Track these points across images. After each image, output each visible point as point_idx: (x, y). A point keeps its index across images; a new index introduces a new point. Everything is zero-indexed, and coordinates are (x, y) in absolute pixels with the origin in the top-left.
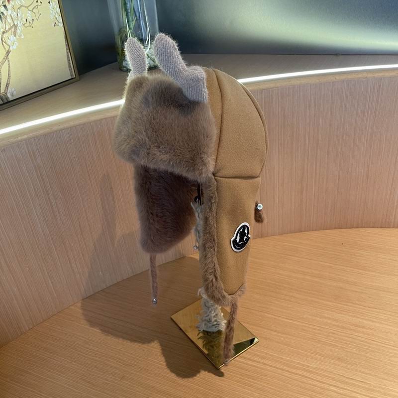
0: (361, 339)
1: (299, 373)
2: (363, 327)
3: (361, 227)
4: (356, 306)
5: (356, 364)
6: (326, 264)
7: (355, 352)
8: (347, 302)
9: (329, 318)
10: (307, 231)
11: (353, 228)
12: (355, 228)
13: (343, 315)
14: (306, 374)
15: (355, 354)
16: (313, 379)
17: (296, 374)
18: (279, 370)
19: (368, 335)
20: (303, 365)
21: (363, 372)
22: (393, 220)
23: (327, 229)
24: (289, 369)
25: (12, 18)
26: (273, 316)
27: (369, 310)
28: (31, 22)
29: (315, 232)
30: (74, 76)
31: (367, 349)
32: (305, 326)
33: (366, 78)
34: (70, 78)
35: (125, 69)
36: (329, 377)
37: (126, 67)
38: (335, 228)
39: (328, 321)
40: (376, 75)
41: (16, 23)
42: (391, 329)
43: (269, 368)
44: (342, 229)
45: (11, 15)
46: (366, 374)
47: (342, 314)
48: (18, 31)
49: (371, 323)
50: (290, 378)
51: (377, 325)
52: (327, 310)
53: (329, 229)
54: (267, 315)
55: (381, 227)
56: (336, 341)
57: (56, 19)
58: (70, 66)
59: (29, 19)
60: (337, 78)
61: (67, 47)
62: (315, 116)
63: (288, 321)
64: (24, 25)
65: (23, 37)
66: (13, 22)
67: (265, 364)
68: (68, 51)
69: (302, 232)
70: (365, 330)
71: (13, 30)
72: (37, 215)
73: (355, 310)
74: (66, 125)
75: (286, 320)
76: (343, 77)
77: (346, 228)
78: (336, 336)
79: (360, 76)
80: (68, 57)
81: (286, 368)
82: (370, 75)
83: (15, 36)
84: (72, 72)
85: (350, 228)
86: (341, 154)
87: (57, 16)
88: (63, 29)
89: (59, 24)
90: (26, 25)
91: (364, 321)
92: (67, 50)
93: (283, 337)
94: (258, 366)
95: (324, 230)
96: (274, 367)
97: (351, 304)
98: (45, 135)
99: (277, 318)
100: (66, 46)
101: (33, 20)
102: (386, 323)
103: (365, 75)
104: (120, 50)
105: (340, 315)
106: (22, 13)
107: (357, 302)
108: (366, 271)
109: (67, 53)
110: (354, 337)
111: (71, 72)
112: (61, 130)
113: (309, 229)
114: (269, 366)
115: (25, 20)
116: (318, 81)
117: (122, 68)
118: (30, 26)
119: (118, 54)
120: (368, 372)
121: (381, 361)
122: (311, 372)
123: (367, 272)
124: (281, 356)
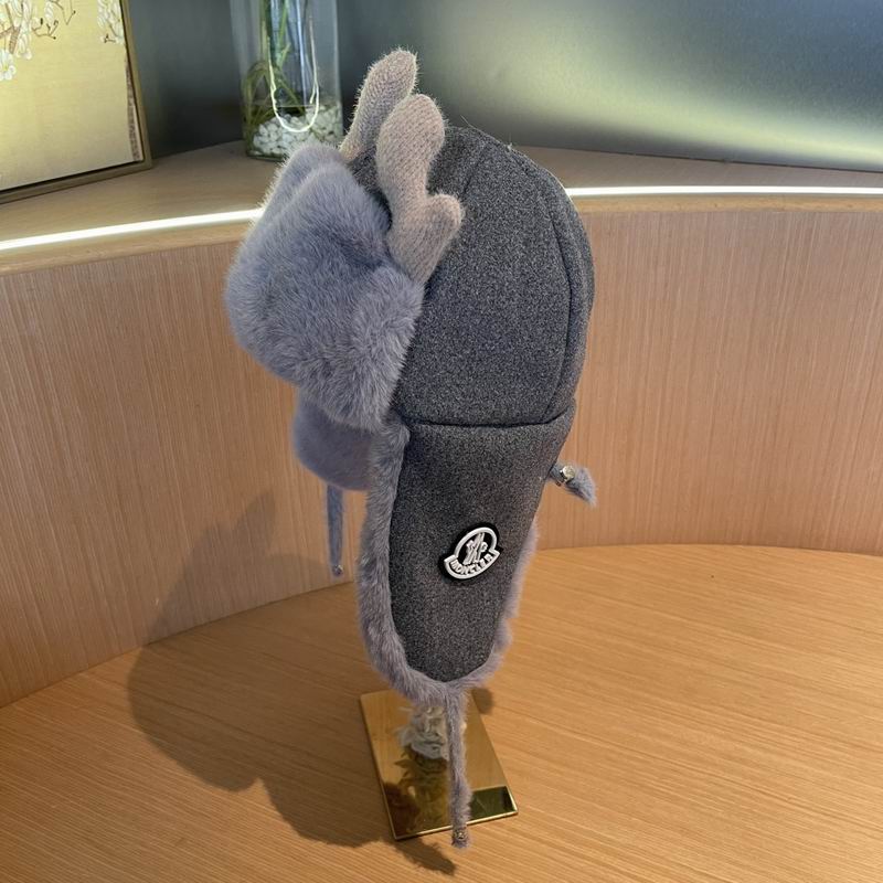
0: (736, 787)
1: (590, 854)
2: (743, 761)
3: (758, 544)
4: (731, 713)
5: (721, 843)
6: (672, 618)
7: (720, 815)
8: (712, 704)
9: (667, 737)
10: (637, 543)
11: (738, 543)
12: (743, 544)
13: (700, 732)
14: (603, 858)
15: (721, 819)
16: (621, 872)
17: (583, 857)
18: (543, 846)
19: (753, 778)
20: (601, 838)
21: (735, 863)
22: (828, 531)
23: (680, 543)
24: (568, 846)
25: (9, 13)
26: (541, 724)
27: (760, 725)
28: (52, 27)
29: (652, 546)
30: (141, 158)
31: (747, 810)
32: (612, 751)
33: (783, 209)
34: (132, 160)
35: (257, 153)
36: (657, 868)
37: (259, 150)
38: (699, 542)
39: (665, 743)
40: (804, 206)
41: (16, 25)
42: (806, 771)
43: (521, 839)
44: (713, 543)
45: (6, 5)
46: (742, 866)
47: (699, 729)
48: (20, 42)
49: (760, 753)
50: (568, 866)
51: (775, 758)
52: (666, 718)
53: (686, 543)
54: (527, 720)
55: (801, 547)
56: (680, 788)
57: (111, 26)
58: (132, 135)
59: (49, 19)
60: (719, 205)
61: (131, 92)
62: (666, 285)
63: (575, 736)
64: (34, 30)
65: (29, 57)
66: (11, 22)
67: (513, 830)
68: (132, 100)
69: (623, 544)
70: (746, 768)
71: (8, 38)
72: (19, 452)
73: (729, 723)
74: (103, 253)
75: (570, 735)
76: (732, 205)
77: (724, 543)
78: (681, 777)
79: (769, 204)
80: (130, 114)
81: (562, 842)
82: (790, 205)
83: (12, 53)
84: (136, 147)
85: (733, 544)
86: (719, 374)
87: (112, 21)
88: (125, 51)
89: (116, 39)
90: (39, 32)
91: (746, 748)
92: (129, 97)
93: (561, 773)
94: (498, 833)
95: (673, 543)
96: (533, 838)
97: (720, 709)
98: (53, 269)
99: (552, 728)
100: (128, 89)
101: (56, 22)
102: (794, 755)
103: (779, 204)
104: (250, 110)
105: (695, 731)
106: (33, 5)
107: (734, 706)
108: (759, 638)
109: (129, 104)
110: (721, 782)
111: (134, 148)
112: (92, 261)
113: (641, 540)
114: (524, 835)
115: (38, 20)
116: (676, 208)
117: (252, 152)
118: (49, 35)
119: (245, 120)
120: (746, 862)
121: (778, 839)
122: (616, 855)
123: (760, 641)
124: (553, 816)
